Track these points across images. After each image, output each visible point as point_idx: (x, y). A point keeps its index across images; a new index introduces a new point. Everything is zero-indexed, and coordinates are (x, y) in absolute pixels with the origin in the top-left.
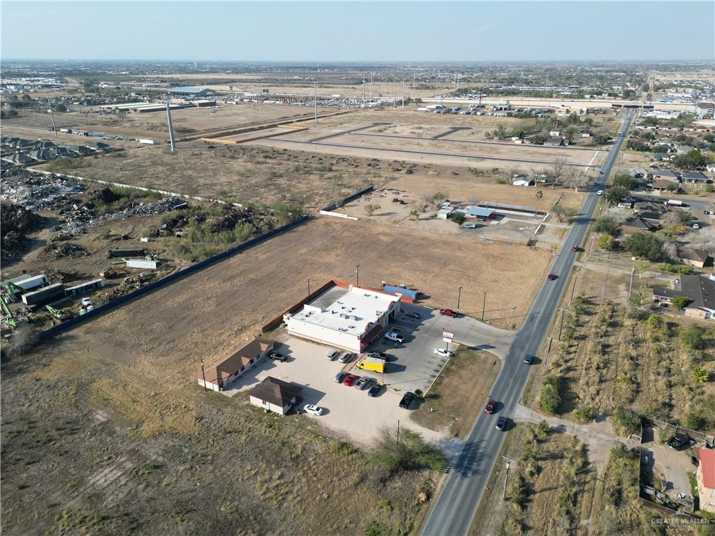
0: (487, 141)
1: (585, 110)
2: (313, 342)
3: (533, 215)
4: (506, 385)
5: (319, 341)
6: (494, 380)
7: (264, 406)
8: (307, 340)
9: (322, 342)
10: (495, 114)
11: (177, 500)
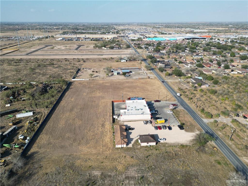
0: (95, 49)
1: (112, 38)
2: (133, 121)
3: (138, 70)
4: (193, 115)
5: (134, 120)
6: (189, 115)
7: (148, 145)
8: (130, 121)
9: (136, 120)
10: (86, 40)
11: (163, 183)
